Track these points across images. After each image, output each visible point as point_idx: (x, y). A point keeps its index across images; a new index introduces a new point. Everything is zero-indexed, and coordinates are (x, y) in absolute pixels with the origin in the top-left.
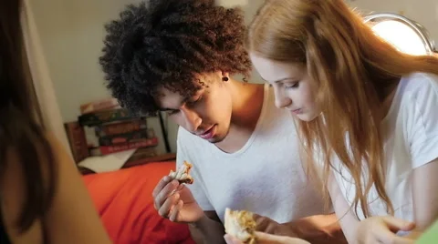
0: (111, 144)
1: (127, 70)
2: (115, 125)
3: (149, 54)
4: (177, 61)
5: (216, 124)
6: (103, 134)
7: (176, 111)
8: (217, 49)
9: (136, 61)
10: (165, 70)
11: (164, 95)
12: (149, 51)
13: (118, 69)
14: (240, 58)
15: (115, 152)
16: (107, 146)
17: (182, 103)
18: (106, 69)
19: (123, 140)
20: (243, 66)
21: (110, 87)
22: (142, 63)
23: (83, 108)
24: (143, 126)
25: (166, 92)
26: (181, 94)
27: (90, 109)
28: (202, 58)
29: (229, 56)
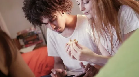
0: (28, 44)
1: (31, 12)
2: (29, 38)
3: (37, 6)
4: (46, 8)
5: (60, 28)
6: (25, 41)
7: (47, 24)
8: (59, 5)
9: (33, 9)
10: (43, 11)
11: (43, 19)
12: (37, 5)
13: (28, 11)
14: (67, 7)
15: (30, 46)
16: (27, 44)
17: (49, 21)
18: (24, 11)
19: (32, 42)
20: (68, 9)
21: (26, 17)
22: (35, 9)
23: (18, 33)
24: (37, 37)
25: (43, 18)
26: (48, 19)
27: (20, 34)
28: (54, 7)
29: (63, 6)
